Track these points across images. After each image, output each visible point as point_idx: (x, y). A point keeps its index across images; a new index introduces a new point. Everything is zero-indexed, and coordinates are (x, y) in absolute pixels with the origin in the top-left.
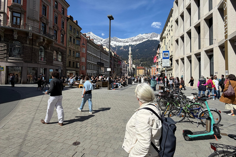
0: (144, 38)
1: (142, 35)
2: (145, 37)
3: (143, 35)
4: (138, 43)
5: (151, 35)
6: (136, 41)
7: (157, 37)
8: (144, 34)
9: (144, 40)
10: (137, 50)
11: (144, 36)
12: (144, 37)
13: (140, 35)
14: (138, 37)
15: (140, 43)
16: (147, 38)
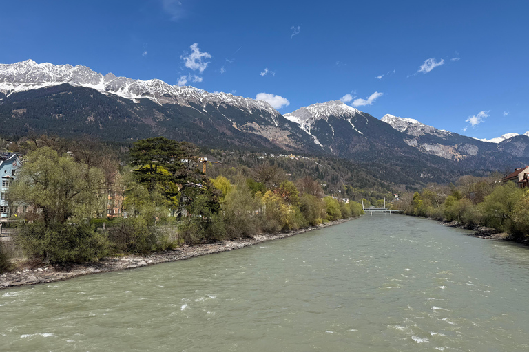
0: (44, 77)
1: (37, 65)
2: (51, 74)
3: (41, 65)
4: (20, 88)
5: (74, 72)
6: (10, 79)
7: (97, 81)
8: (47, 64)
9: (46, 84)
10: (21, 111)
11: (47, 68)
12: (46, 71)
13: (31, 63)
14: (22, 66)
15: (27, 88)
16: (60, 80)
